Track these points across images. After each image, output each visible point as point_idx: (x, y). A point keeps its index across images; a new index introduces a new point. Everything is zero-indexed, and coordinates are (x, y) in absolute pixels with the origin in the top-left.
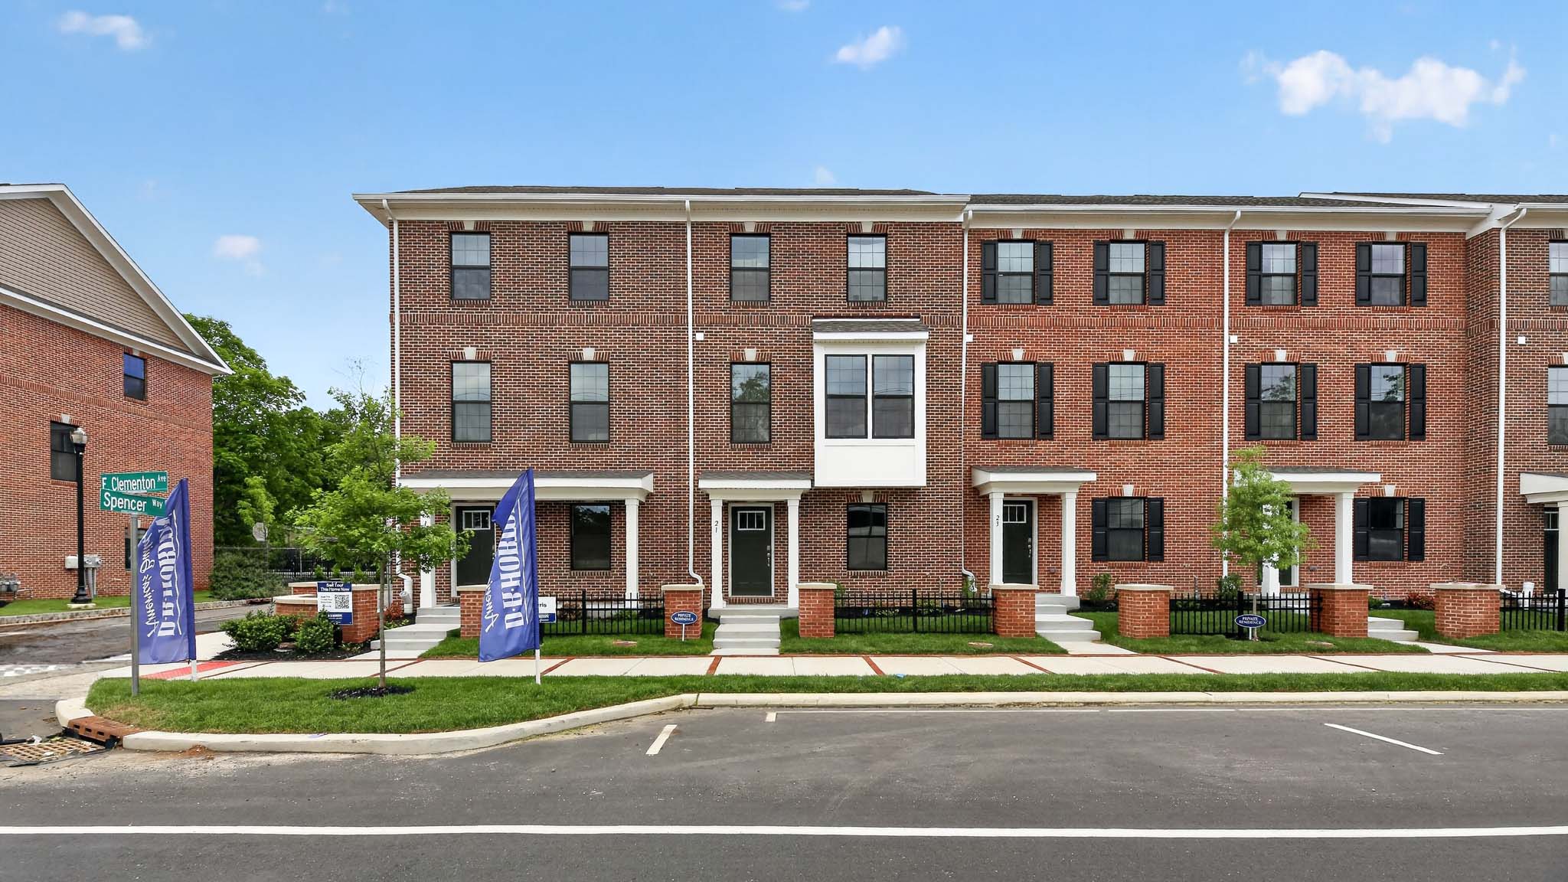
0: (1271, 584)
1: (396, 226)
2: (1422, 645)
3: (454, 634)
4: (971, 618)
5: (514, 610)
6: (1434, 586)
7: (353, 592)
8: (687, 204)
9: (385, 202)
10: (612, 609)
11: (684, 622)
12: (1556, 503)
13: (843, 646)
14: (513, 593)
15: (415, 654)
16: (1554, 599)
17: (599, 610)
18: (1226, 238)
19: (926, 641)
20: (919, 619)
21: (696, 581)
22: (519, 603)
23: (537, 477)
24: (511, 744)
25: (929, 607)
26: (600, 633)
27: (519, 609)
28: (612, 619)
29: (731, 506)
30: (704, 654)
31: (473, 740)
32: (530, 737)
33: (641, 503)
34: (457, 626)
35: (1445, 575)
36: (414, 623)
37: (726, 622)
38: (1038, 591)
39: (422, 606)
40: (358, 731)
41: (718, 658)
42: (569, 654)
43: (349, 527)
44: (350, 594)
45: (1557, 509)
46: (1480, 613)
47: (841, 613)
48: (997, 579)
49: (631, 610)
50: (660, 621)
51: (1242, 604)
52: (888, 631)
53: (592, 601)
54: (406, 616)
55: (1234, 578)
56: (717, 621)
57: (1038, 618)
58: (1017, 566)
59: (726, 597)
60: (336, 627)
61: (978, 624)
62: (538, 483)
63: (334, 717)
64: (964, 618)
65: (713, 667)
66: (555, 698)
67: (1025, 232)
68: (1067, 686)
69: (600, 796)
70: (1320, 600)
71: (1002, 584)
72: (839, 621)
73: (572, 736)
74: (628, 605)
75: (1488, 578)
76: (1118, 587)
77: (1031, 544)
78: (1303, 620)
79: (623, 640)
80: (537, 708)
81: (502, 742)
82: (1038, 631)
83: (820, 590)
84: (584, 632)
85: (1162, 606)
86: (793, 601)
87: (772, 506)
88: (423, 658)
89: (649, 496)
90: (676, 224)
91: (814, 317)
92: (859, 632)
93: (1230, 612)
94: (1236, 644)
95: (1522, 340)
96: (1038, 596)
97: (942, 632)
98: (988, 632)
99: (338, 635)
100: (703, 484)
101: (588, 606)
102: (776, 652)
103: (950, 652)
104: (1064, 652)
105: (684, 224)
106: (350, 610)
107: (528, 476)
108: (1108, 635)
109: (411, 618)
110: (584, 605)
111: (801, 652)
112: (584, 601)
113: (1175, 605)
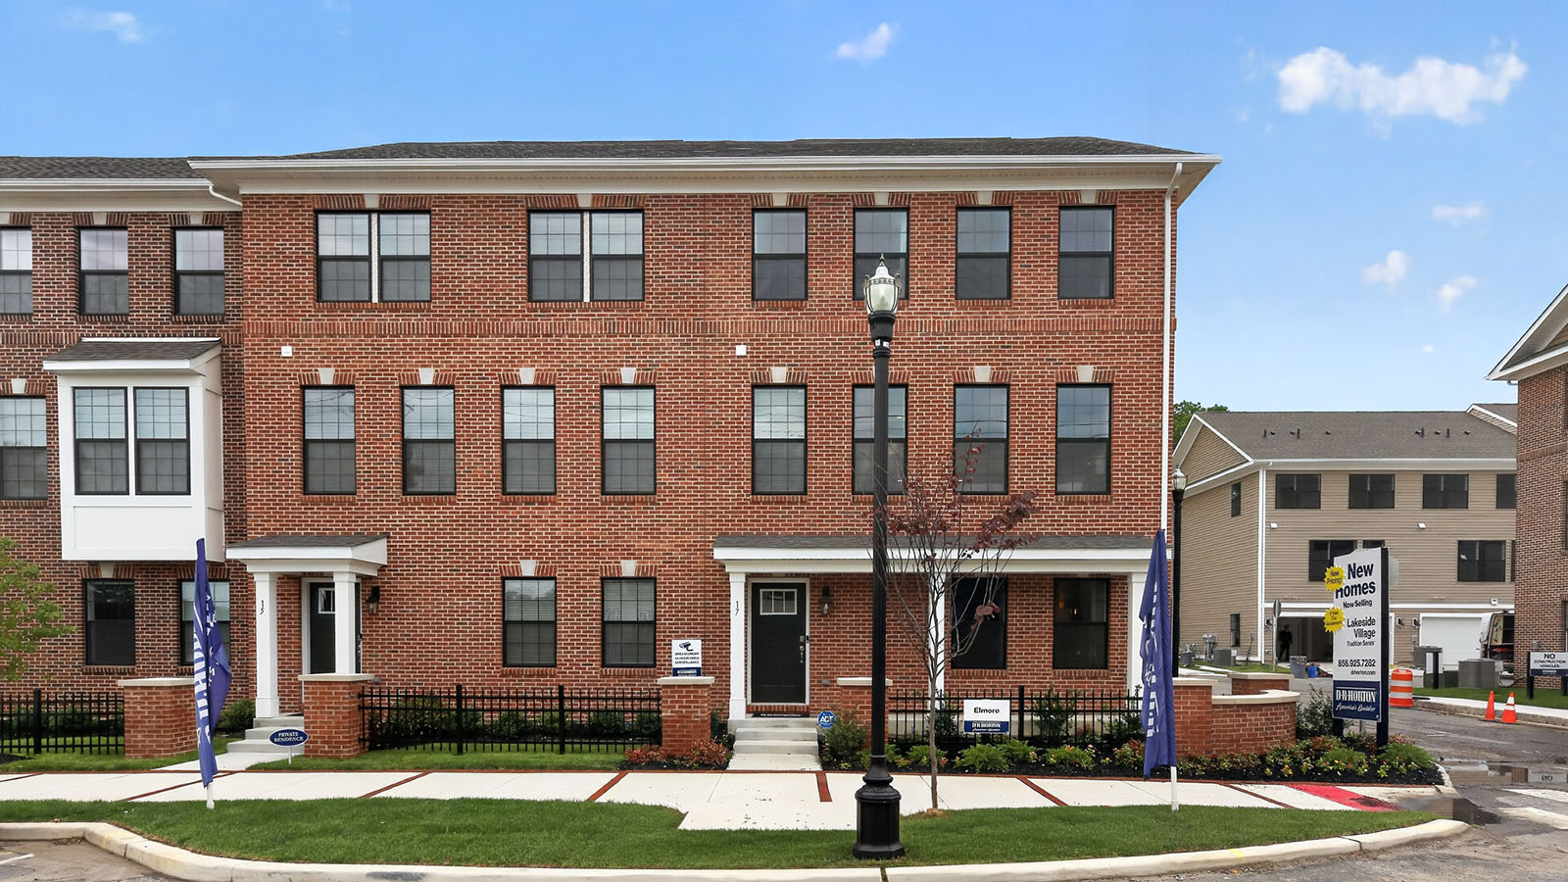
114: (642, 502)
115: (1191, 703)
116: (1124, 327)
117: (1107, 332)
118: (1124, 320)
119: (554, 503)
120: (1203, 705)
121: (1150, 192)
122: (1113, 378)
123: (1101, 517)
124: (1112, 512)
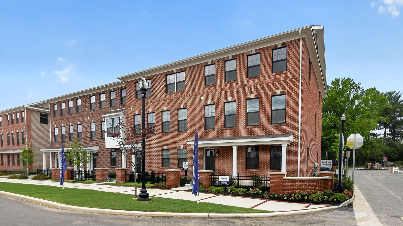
114: (184, 133)
115: (277, 179)
116: (289, 78)
117: (284, 80)
118: (289, 76)
119: (170, 134)
120: (280, 179)
121: (296, 40)
122: (286, 92)
123: (283, 129)
124: (286, 128)
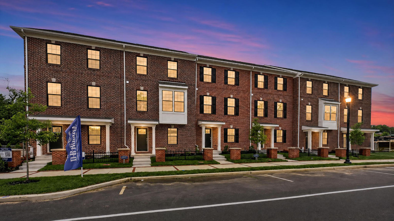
0: (259, 148)
1: (26, 38)
2: (287, 160)
3: (50, 164)
4: (198, 156)
5: (74, 156)
6: (288, 148)
7: (12, 151)
8: (124, 46)
9: (22, 30)
10: (102, 155)
11: (124, 159)
12: (307, 132)
13: (168, 163)
14: (73, 151)
15: (36, 170)
16: (308, 150)
17: (98, 156)
18: (251, 72)
19: (188, 162)
20: (186, 157)
21: (127, 147)
22: (75, 154)
23: (81, 118)
24: (77, 195)
25: (188, 153)
26: (98, 162)
27: (76, 156)
28: (102, 158)
29: (136, 128)
30: (131, 167)
31: (64, 194)
32: (82, 192)
33: (110, 126)
34: (51, 161)
35: (289, 146)
36: (35, 161)
37: (136, 158)
38: (213, 150)
39: (37, 155)
40: (22, 194)
41: (135, 168)
42: (90, 168)
43: (15, 131)
44: (11, 152)
45: (308, 133)
46: (296, 153)
47: (167, 155)
48: (203, 147)
49: (108, 155)
50: (117, 158)
51: (254, 152)
52: (178, 160)
53: (96, 153)
54: (31, 158)
55: (252, 146)
56: (133, 158)
57: (213, 156)
58: (208, 144)
59: (135, 152)
60: (5, 162)
61: (200, 157)
62: (82, 120)
63: (12, 191)
64: (197, 156)
65: (134, 170)
66: (89, 181)
67: (210, 65)
68: (222, 171)
69: (108, 207)
70: (269, 151)
71: (205, 148)
72: (166, 157)
73: (95, 191)
74: (107, 154)
75: (297, 146)
76: (230, 148)
77: (211, 139)
78: (266, 155)
79: (106, 164)
80: (84, 184)
81: (74, 194)
82: (213, 159)
83: (162, 150)
84: (94, 162)
85: (239, 152)
86: (154, 152)
87: (148, 128)
88: (39, 171)
89: (113, 124)
90: (121, 51)
91: (159, 80)
92: (172, 160)
93: (252, 154)
94: (254, 161)
95: (302, 100)
96: (213, 151)
97: (192, 160)
98: (202, 159)
99: (6, 165)
100: (129, 122)
101: (95, 155)
102: (150, 166)
103: (194, 164)
104: (219, 164)
105: (123, 52)
106: (11, 157)
107: (79, 117)
108: (228, 159)
109: (33, 159)
110: (94, 154)
111: (157, 166)
112: (93, 153)
113: (242, 152)
